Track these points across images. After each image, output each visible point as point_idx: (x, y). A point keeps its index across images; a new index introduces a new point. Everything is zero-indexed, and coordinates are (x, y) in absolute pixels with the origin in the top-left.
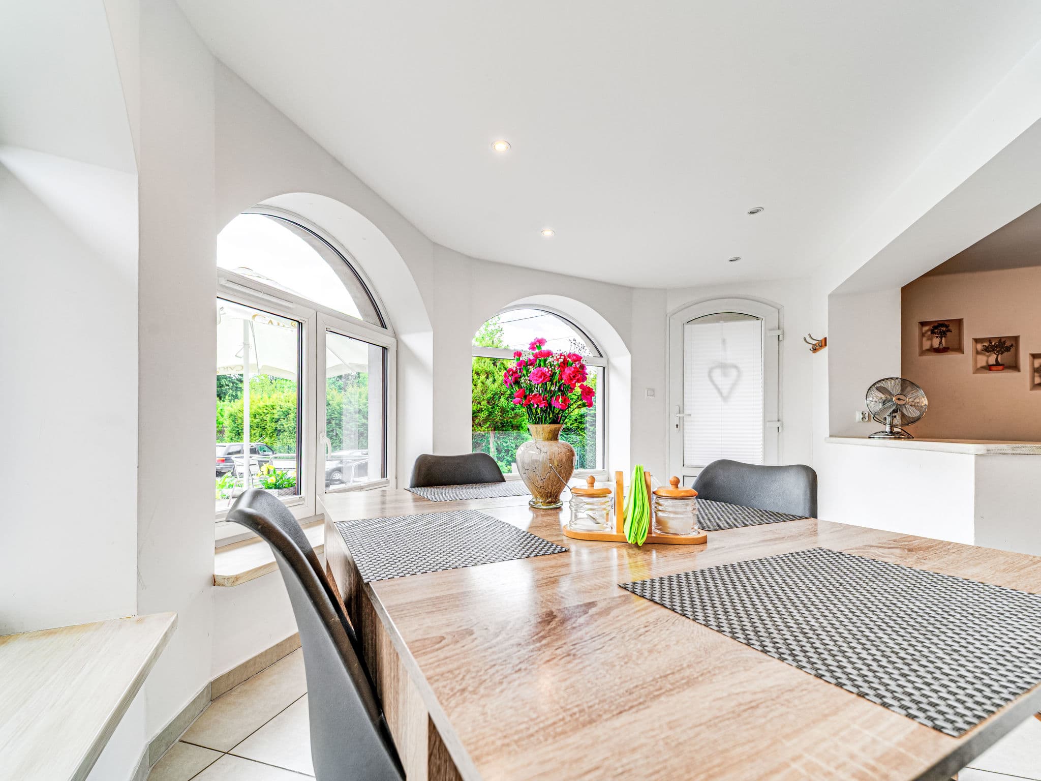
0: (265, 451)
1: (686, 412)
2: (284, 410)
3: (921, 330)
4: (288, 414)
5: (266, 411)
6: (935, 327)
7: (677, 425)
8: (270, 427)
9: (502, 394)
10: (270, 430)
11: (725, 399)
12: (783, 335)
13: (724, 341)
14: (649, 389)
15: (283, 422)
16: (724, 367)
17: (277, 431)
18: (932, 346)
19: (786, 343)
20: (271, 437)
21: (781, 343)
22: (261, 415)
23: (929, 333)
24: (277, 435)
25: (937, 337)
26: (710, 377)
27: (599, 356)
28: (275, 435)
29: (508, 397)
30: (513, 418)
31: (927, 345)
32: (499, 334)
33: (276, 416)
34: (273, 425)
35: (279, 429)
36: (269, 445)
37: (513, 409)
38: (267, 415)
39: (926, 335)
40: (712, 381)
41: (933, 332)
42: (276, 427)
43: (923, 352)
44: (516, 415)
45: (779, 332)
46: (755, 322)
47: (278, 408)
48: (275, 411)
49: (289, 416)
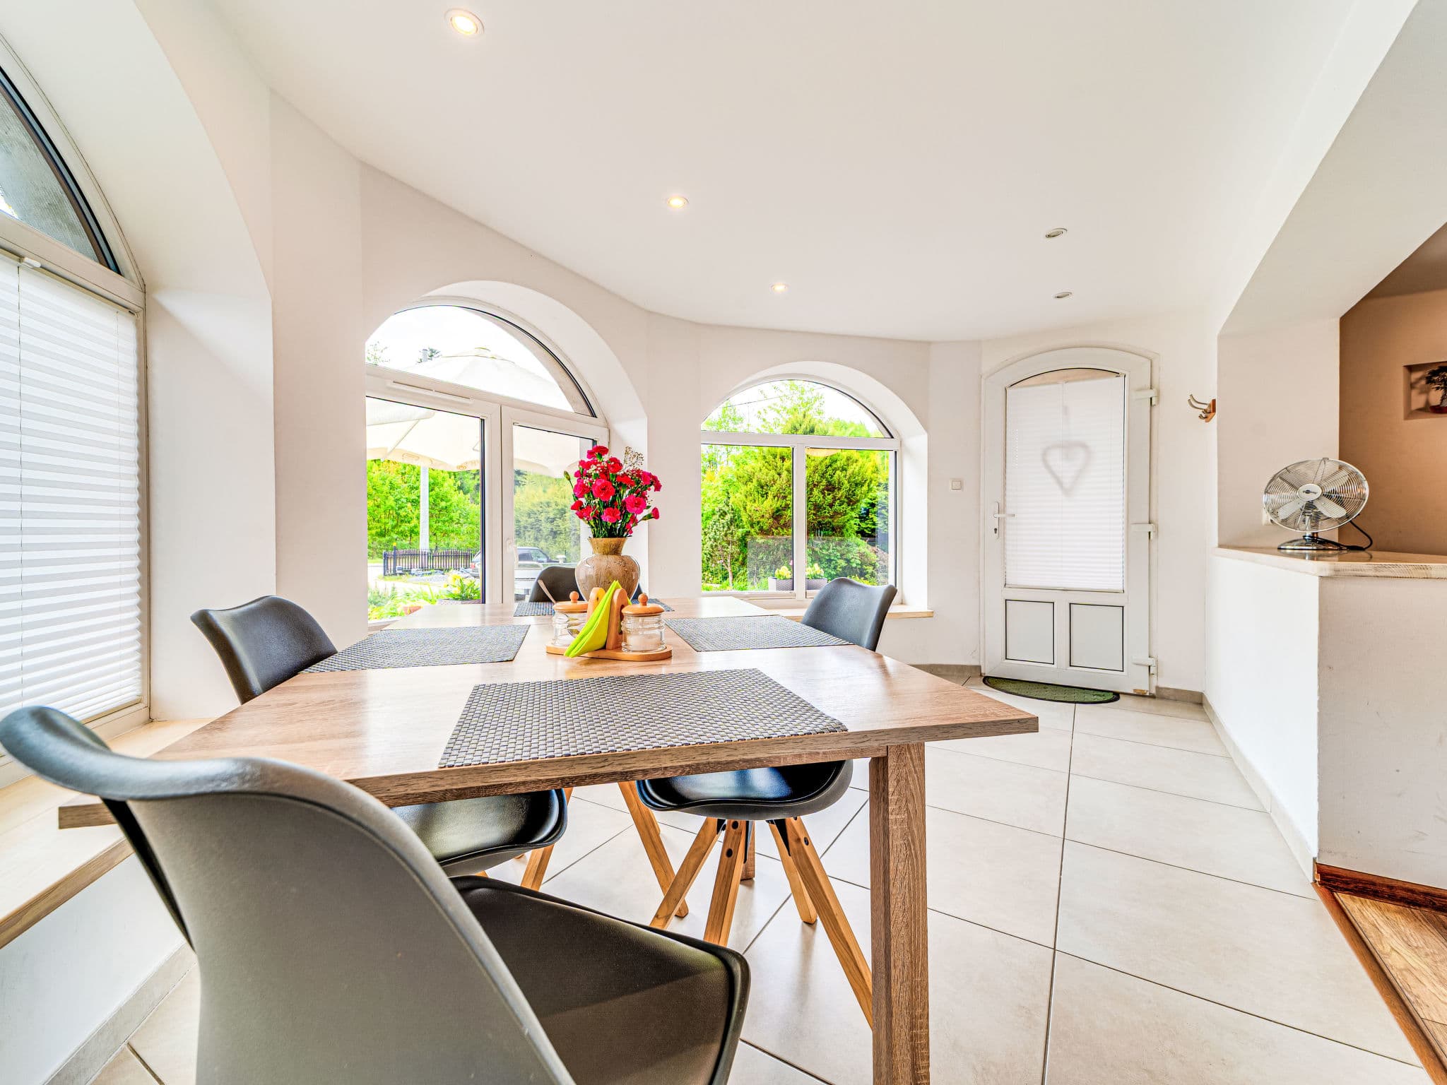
0: (539, 557)
1: (1010, 510)
2: (560, 507)
3: (1409, 378)
4: (565, 513)
5: (540, 509)
6: (1434, 373)
7: (996, 529)
8: (546, 527)
9: (815, 485)
10: (545, 532)
11: (1067, 492)
12: (1158, 396)
13: (1066, 410)
14: (954, 480)
15: (559, 522)
16: (1067, 447)
17: (555, 534)
18: (1427, 402)
19: (1162, 410)
20: (546, 540)
21: (1155, 410)
22: (536, 514)
23: (1423, 382)
24: (554, 538)
25: (1438, 388)
26: (1045, 461)
27: (889, 437)
28: (551, 537)
29: (823, 490)
30: (831, 517)
31: (1418, 401)
32: (817, 403)
33: (551, 516)
34: (549, 526)
35: (555, 530)
36: (545, 550)
37: (831, 505)
38: (542, 514)
39: (1418, 386)
40: (1048, 467)
41: (1429, 380)
42: (552, 529)
43: (1411, 414)
44: (836, 513)
45: (1152, 393)
46: (1114, 379)
47: (553, 505)
48: (550, 509)
49: (566, 514)
